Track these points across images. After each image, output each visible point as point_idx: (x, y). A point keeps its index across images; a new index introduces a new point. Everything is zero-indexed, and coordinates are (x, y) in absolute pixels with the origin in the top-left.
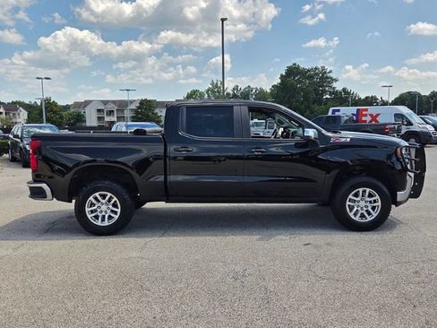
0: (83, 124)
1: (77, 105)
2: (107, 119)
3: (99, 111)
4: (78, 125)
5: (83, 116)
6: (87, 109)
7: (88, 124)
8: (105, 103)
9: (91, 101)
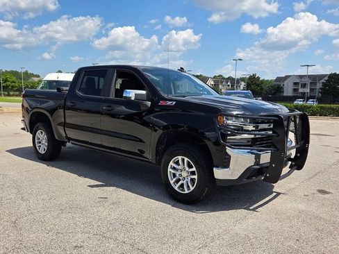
0: (281, 95)
1: (279, 79)
2: (301, 90)
3: (296, 84)
4: (278, 95)
5: (282, 88)
6: (286, 83)
7: (285, 94)
8: (301, 77)
9: (290, 76)
